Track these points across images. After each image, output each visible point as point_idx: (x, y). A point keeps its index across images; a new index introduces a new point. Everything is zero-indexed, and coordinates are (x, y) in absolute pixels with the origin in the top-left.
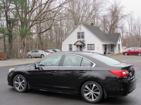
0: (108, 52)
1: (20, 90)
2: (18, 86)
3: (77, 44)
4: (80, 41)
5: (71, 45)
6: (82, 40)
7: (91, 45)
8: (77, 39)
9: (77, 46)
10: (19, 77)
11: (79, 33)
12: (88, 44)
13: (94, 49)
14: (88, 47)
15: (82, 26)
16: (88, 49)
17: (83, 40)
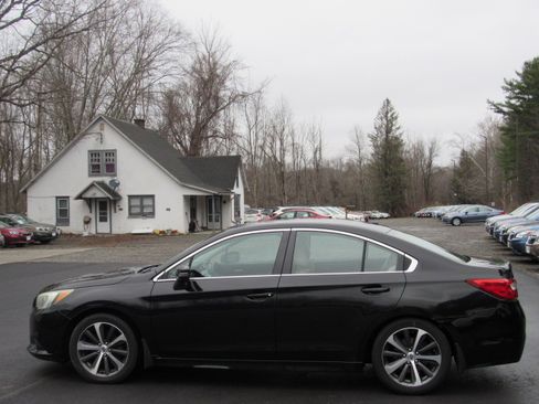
0: (200, 224)
1: (104, 376)
2: (92, 361)
3: (89, 195)
4: (102, 184)
5: (62, 201)
6: (107, 180)
7: (142, 197)
8: (90, 176)
9: (89, 202)
10: (97, 326)
11: (94, 154)
12: (130, 197)
13: (152, 214)
14: (130, 207)
15: (106, 127)
16: (131, 215)
17: (111, 182)
